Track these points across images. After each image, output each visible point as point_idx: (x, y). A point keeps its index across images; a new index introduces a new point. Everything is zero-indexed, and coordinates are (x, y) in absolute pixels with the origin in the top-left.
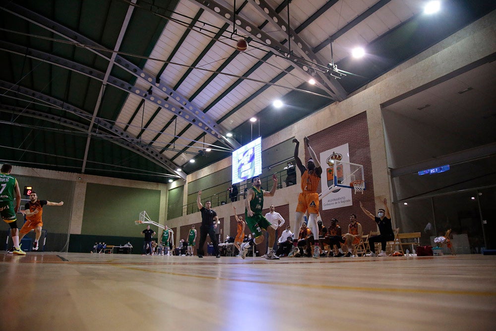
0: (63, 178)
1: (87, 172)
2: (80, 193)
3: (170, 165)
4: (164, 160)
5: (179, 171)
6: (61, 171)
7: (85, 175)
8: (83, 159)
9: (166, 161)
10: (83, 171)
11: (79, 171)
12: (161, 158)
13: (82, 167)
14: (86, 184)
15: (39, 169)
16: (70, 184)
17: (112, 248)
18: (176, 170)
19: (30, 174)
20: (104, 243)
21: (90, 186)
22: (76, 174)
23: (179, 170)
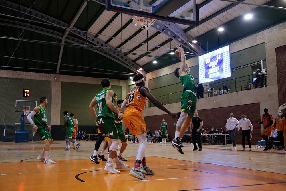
0: (41, 79)
1: (61, 73)
2: (56, 90)
3: (133, 65)
4: (128, 61)
5: (140, 71)
6: (40, 73)
7: (60, 75)
8: (57, 62)
9: (130, 62)
10: (58, 72)
11: (55, 73)
12: (126, 60)
13: (56, 69)
14: (61, 83)
15: (21, 72)
16: (48, 84)
17: (88, 136)
18: (139, 70)
19: (14, 76)
20: (83, 132)
21: (64, 84)
22: (53, 74)
23: (141, 69)
